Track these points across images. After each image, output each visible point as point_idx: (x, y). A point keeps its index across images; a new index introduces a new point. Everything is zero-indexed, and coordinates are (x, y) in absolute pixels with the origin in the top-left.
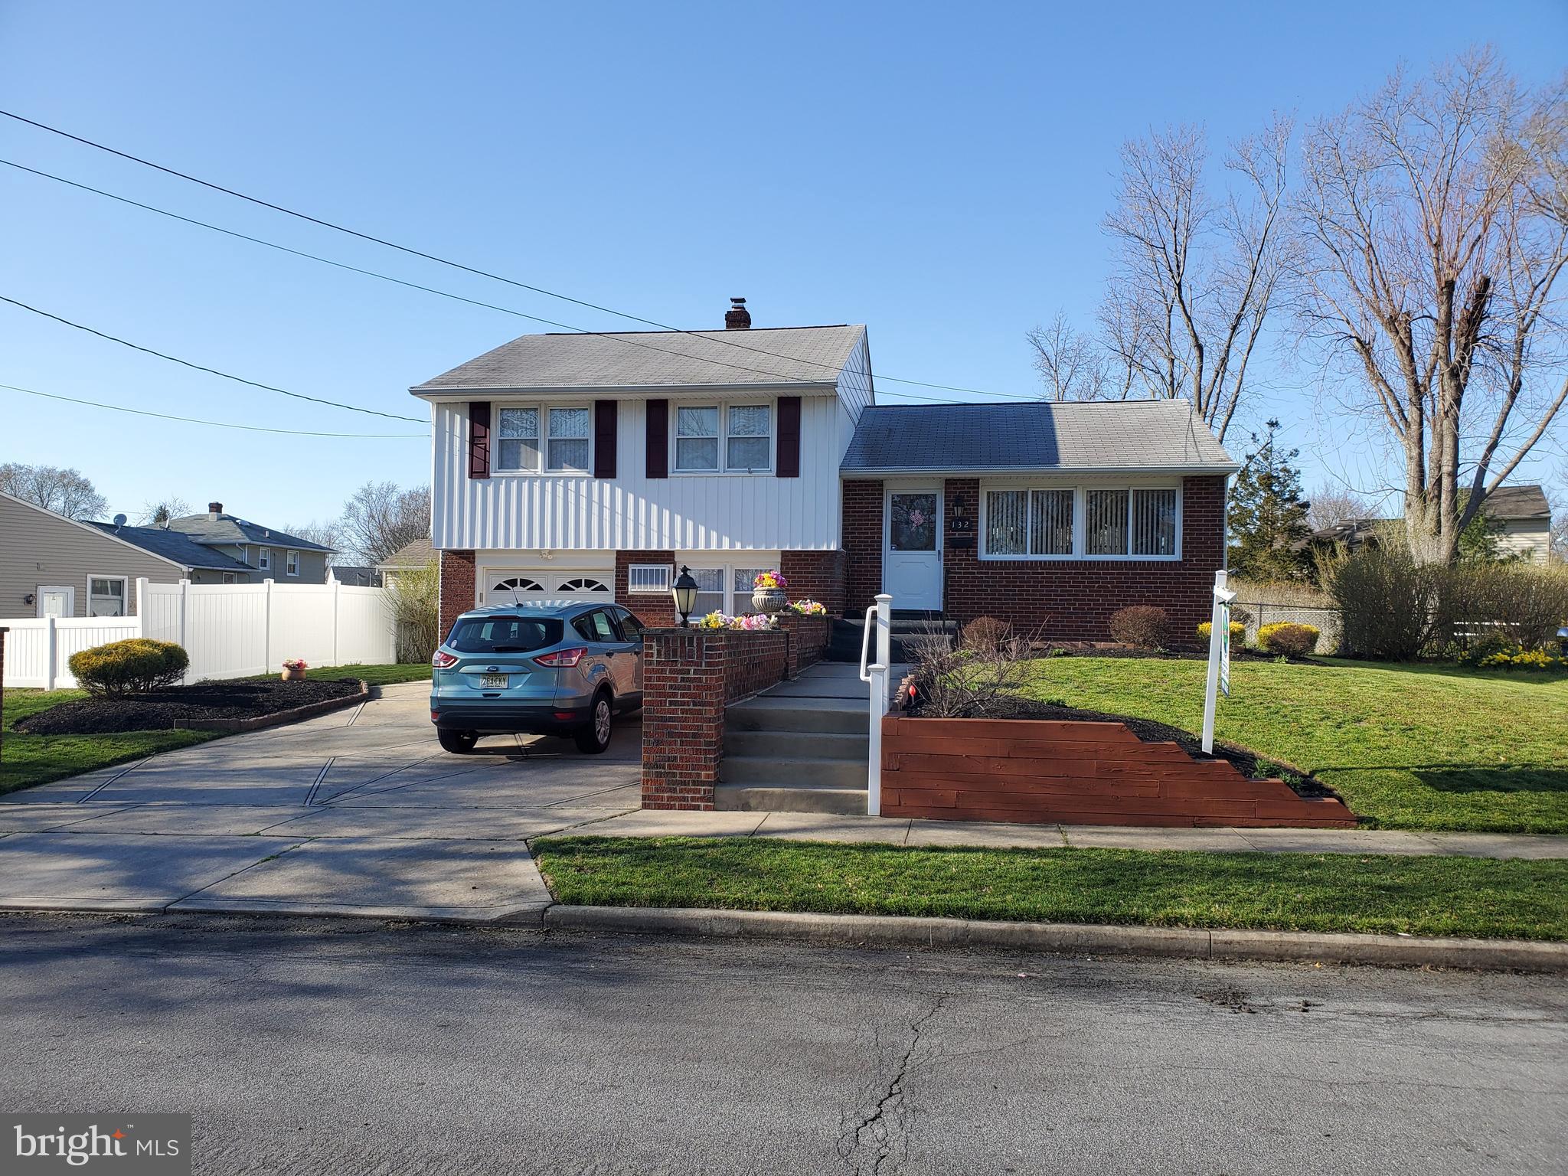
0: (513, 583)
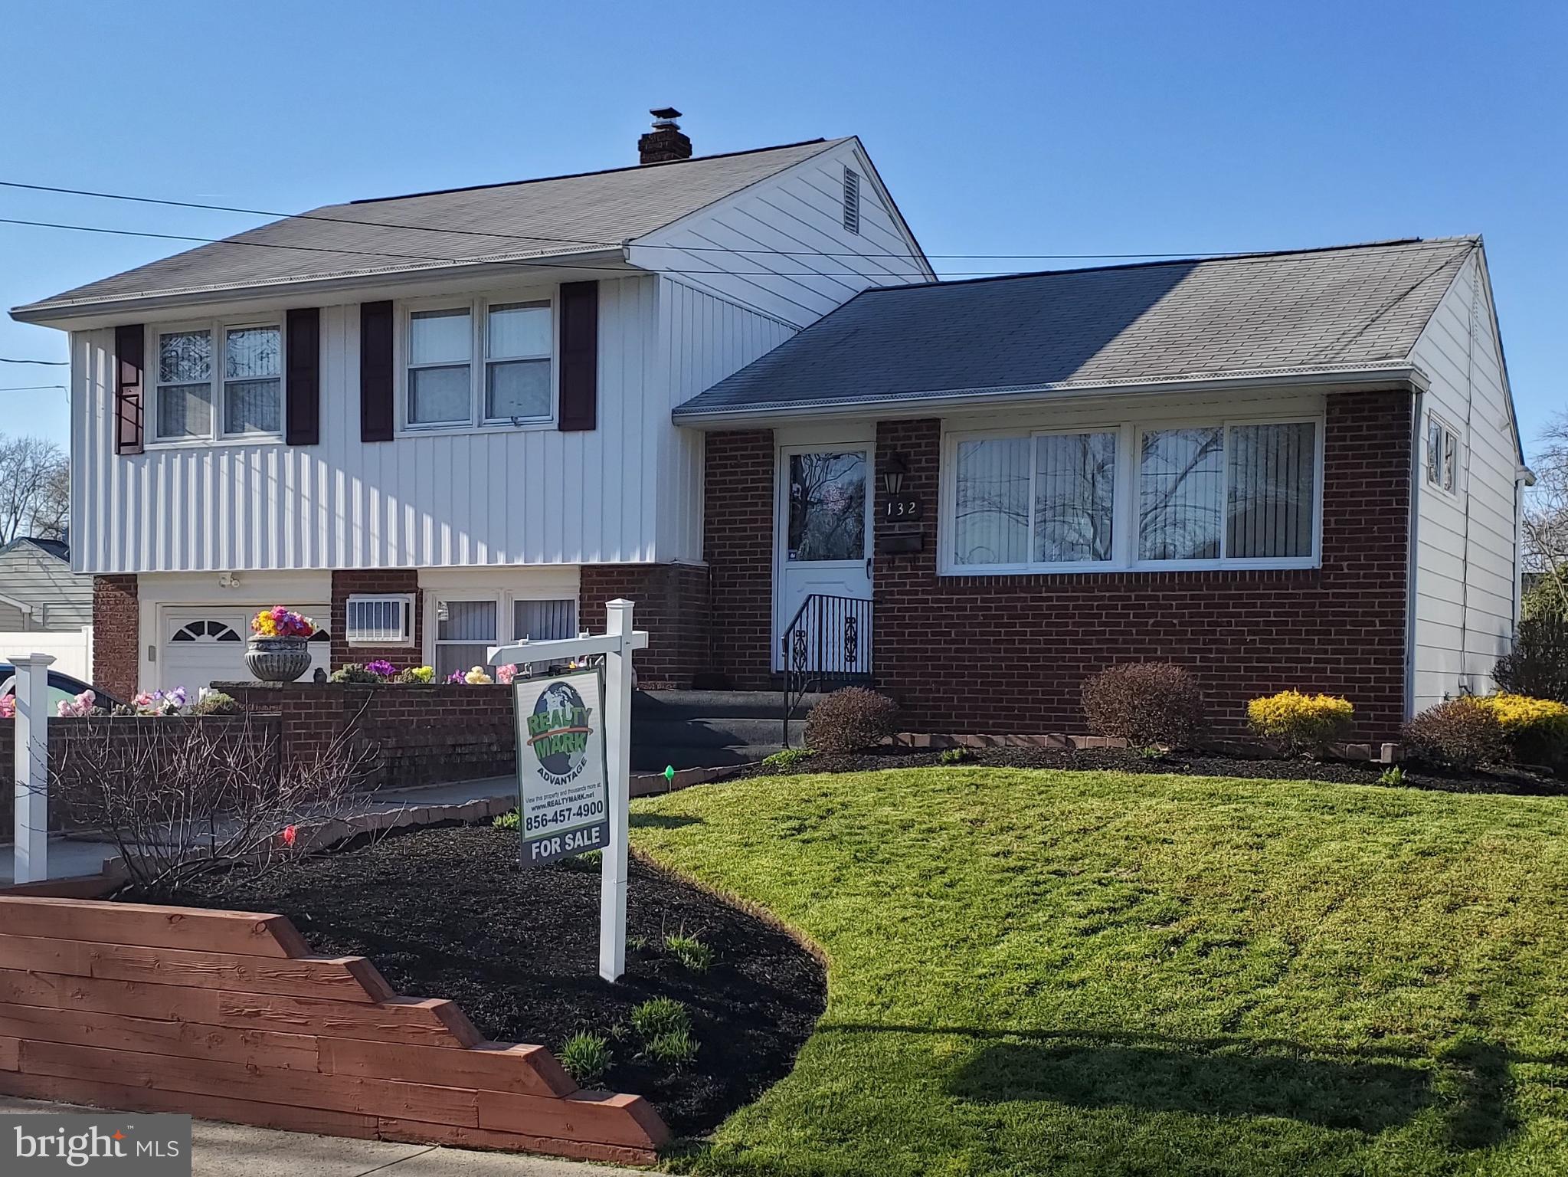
0: (197, 628)
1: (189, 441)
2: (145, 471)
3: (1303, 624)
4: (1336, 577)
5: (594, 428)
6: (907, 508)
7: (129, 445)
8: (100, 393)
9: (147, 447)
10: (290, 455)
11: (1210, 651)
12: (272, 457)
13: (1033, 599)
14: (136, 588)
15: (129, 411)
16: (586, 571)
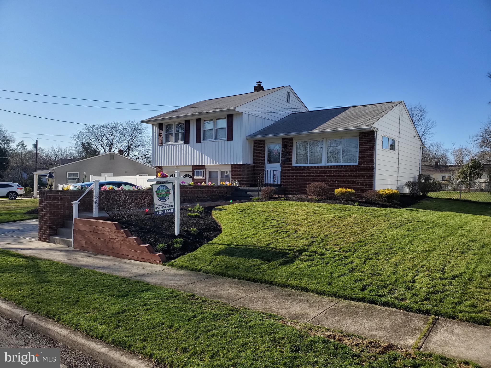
1: (170, 143)
2: (163, 148)
3: (355, 175)
4: (361, 166)
5: (232, 140)
6: (287, 154)
7: (161, 144)
8: (156, 135)
9: (163, 144)
10: (185, 146)
11: (338, 180)
12: (182, 146)
13: (308, 171)
14: (162, 168)
15: (160, 138)
16: (232, 165)
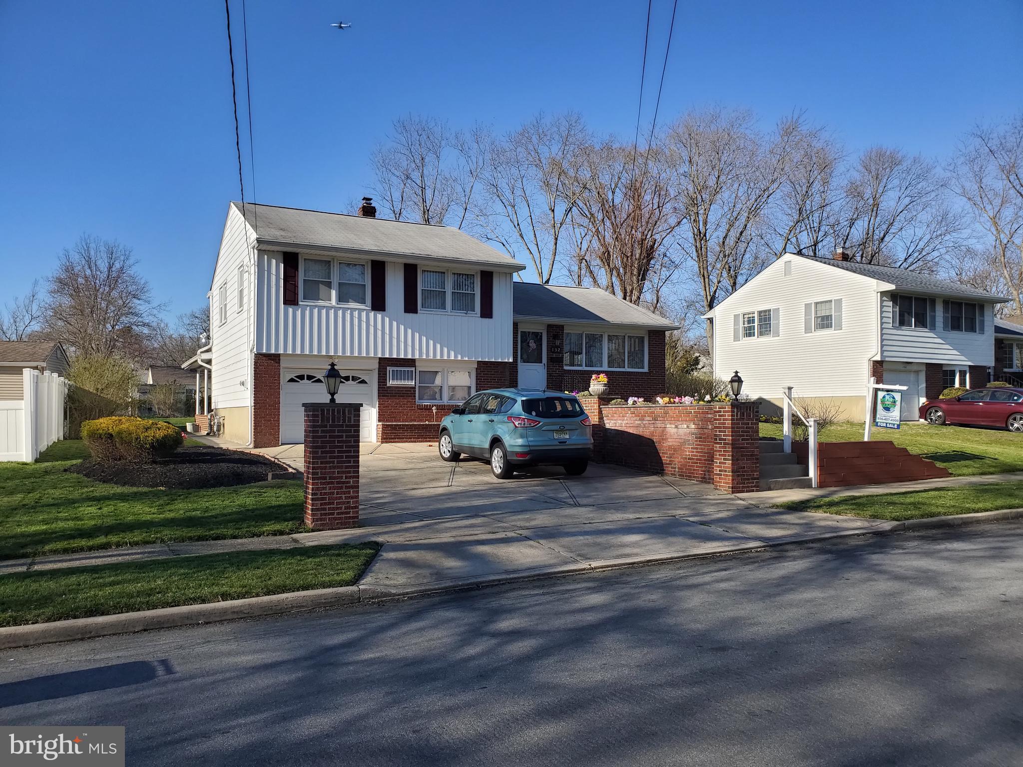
0: (301, 377)
1: (321, 303)
2: (299, 313)
3: (646, 385)
5: (491, 317)
7: (291, 299)
8: (273, 278)
9: (300, 303)
10: (372, 314)
11: (628, 391)
12: (364, 314)
14: (279, 360)
15: (290, 287)
16: (478, 362)
